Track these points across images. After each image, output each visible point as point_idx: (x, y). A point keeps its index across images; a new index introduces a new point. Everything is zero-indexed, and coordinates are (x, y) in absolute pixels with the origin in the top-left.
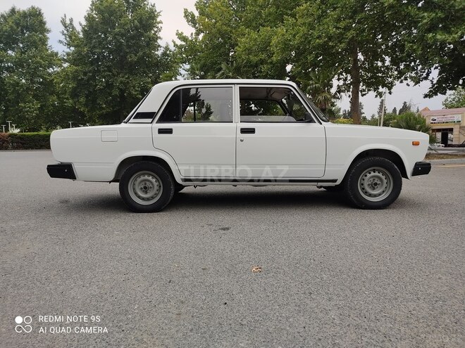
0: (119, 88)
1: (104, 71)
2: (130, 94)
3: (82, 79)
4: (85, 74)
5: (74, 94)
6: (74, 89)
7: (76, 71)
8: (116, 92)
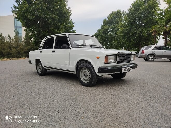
0: (139, 34)
1: (134, 28)
2: (143, 36)
3: (126, 32)
4: (127, 30)
5: (123, 38)
6: (123, 36)
7: (124, 29)
8: (137, 35)
